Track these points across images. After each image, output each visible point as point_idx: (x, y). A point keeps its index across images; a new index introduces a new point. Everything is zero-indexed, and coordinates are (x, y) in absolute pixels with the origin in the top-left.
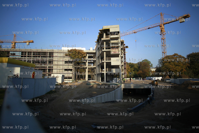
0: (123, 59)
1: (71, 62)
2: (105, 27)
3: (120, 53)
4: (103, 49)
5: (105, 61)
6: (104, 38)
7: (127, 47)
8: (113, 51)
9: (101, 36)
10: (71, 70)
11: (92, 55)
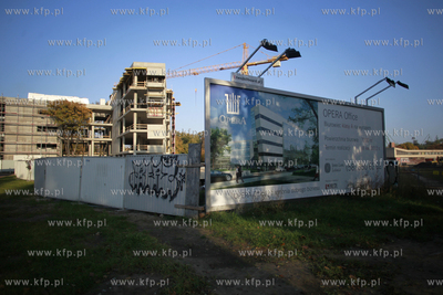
0: (170, 127)
1: (55, 129)
2: (138, 65)
3: (165, 116)
4: (132, 106)
5: (135, 130)
6: (135, 85)
7: (178, 104)
8: (151, 113)
9: (127, 80)
10: (54, 146)
11: (104, 115)
